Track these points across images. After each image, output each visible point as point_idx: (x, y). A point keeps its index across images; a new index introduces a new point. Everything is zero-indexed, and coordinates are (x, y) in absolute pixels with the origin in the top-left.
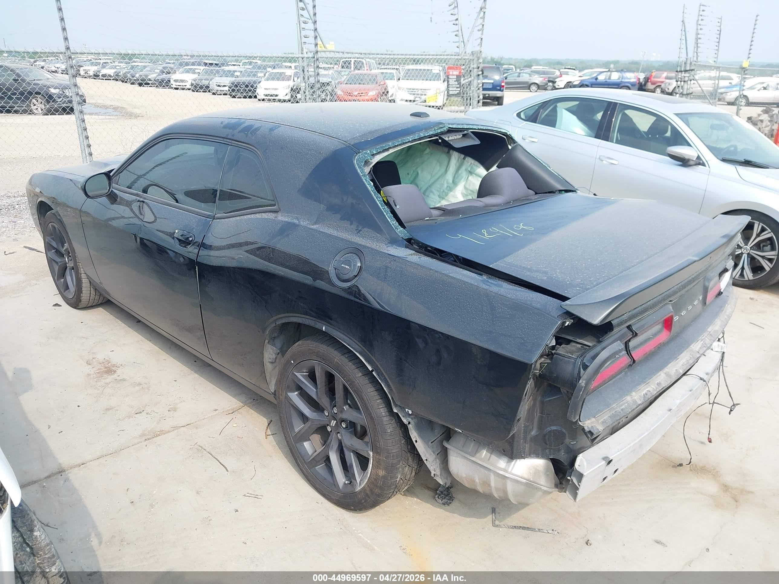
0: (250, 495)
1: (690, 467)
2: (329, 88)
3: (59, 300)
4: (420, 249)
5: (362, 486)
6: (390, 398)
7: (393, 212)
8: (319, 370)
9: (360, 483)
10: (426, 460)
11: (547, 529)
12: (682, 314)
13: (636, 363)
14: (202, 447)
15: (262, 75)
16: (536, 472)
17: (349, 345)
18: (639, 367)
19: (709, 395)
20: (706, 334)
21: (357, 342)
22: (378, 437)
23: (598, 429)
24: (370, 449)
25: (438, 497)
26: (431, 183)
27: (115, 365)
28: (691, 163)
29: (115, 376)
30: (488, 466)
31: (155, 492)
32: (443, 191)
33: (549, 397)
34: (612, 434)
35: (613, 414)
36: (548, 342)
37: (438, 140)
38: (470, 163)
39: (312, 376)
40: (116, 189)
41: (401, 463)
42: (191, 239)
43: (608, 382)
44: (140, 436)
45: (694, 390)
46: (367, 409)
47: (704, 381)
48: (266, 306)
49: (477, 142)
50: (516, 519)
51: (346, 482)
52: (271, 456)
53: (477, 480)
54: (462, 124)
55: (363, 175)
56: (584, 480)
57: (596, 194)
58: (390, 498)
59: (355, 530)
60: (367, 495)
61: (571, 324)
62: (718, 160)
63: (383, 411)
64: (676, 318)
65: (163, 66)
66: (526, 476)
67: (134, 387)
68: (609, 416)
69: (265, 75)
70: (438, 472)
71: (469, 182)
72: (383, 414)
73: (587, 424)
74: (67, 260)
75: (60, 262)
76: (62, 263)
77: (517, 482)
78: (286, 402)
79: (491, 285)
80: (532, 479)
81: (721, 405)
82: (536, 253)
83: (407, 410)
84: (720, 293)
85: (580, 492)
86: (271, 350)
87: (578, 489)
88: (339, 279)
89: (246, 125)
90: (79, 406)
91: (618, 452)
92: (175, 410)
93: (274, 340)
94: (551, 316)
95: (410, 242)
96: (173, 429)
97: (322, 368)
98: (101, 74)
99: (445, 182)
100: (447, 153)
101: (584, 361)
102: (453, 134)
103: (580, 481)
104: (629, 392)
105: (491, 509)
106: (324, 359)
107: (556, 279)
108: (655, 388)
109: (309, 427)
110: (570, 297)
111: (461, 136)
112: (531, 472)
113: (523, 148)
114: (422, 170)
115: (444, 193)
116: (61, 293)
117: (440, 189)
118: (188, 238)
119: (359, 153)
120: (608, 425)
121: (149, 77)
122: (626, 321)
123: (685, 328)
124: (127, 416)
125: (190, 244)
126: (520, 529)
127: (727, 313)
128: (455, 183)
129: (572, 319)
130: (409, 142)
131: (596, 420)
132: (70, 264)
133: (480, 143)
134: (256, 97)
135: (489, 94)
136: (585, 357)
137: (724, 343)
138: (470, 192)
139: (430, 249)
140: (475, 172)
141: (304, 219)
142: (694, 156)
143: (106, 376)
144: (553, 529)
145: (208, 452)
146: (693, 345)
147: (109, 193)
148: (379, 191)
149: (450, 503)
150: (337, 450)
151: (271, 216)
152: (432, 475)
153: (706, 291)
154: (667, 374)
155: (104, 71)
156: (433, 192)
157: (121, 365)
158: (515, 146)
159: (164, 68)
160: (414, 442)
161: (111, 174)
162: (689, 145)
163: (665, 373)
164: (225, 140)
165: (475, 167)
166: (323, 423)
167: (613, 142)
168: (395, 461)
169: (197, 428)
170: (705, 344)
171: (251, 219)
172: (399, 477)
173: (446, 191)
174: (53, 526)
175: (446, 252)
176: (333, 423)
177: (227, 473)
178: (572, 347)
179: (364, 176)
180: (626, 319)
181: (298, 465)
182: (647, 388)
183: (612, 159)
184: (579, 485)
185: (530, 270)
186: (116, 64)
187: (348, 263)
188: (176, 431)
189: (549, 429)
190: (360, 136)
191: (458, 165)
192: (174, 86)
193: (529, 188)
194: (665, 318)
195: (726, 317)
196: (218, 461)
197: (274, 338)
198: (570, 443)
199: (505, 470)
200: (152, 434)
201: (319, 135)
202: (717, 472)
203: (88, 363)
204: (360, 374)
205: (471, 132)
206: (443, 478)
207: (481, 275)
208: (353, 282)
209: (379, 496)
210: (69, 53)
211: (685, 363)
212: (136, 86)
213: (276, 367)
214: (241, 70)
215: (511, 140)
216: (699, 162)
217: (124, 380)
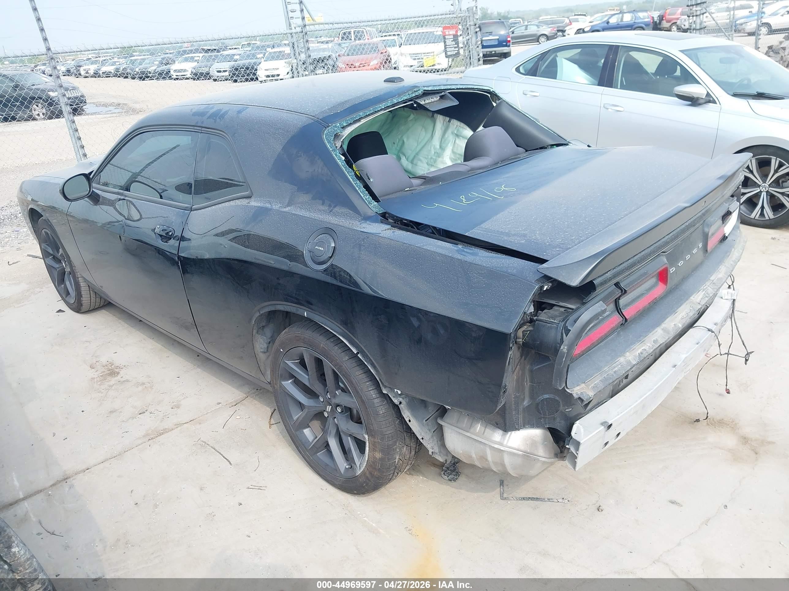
0: (254, 487)
1: (707, 421)
2: (331, 62)
3: (62, 306)
4: (395, 223)
5: (362, 470)
6: (378, 379)
7: (367, 187)
8: (308, 357)
9: (360, 466)
10: (423, 439)
11: (557, 498)
12: (679, 265)
13: (628, 321)
14: (205, 442)
15: (262, 55)
16: (533, 443)
17: (332, 330)
18: (633, 325)
19: (719, 346)
20: (708, 283)
21: (339, 326)
22: (370, 419)
23: (588, 395)
24: (365, 432)
25: (444, 474)
26: (418, 150)
27: (118, 366)
28: (701, 101)
29: (118, 378)
30: (483, 441)
31: (159, 491)
32: (431, 158)
33: (538, 365)
34: (612, 397)
35: (604, 377)
36: (527, 309)
37: (413, 105)
38: (455, 126)
39: (303, 364)
40: (97, 188)
41: (398, 443)
42: (171, 233)
43: (598, 344)
44: (144, 436)
45: (701, 342)
46: (358, 392)
47: (713, 332)
48: (248, 296)
49: (456, 103)
50: (525, 490)
51: (347, 467)
52: (274, 446)
53: (474, 456)
54: (439, 85)
55: (332, 151)
56: (581, 448)
57: (590, 145)
58: (391, 479)
59: (359, 514)
60: (367, 478)
61: (551, 288)
62: (729, 96)
63: (373, 394)
64: (672, 270)
65: (162, 57)
66: (522, 448)
67: (137, 387)
68: (600, 380)
69: (264, 55)
70: (436, 450)
71: (456, 145)
72: (373, 396)
73: (576, 391)
74: (64, 265)
75: (58, 268)
76: (60, 269)
77: (514, 454)
78: (282, 391)
79: (467, 254)
80: (529, 451)
81: (734, 355)
82: (516, 216)
83: (396, 390)
84: (724, 238)
85: (578, 461)
86: (262, 340)
87: (576, 458)
88: (313, 262)
89: (214, 110)
90: (83, 411)
91: (618, 415)
92: (178, 407)
93: (263, 329)
94: (529, 281)
95: (385, 217)
96: (176, 426)
97: (311, 355)
98: (101, 72)
99: (432, 148)
100: (432, 117)
101: (566, 325)
102: (430, 97)
103: (577, 449)
104: (622, 353)
105: (499, 481)
106: (311, 345)
107: (535, 241)
108: (651, 345)
109: (306, 414)
110: (548, 259)
111: (439, 98)
112: (528, 442)
113: (508, 104)
114: (408, 138)
115: (432, 160)
116: (63, 299)
117: (428, 156)
118: (168, 232)
119: (328, 126)
120: (600, 389)
121: (149, 70)
122: (610, 279)
123: (684, 279)
124: (131, 417)
125: (171, 239)
126: (528, 500)
127: (734, 259)
128: (442, 148)
129: (551, 282)
130: (382, 110)
131: (586, 386)
132: (68, 270)
133: (459, 103)
134: (257, 79)
135: (495, 51)
136: (568, 320)
137: (734, 290)
138: (458, 156)
139: (406, 222)
140: (462, 135)
141: (277, 202)
142: (702, 94)
143: (109, 378)
144: (563, 497)
145: (212, 447)
146: (693, 296)
147: (90, 194)
148: (351, 166)
149: (457, 479)
150: (335, 434)
151: (244, 202)
152: (430, 453)
153: (706, 238)
154: (665, 330)
155: (105, 69)
156: (420, 160)
157: (125, 366)
158: (500, 102)
159: (163, 59)
160: (408, 422)
161: (91, 177)
162: (698, 83)
163: (663, 329)
164: (196, 128)
165: (461, 129)
166: (319, 410)
167: (617, 88)
168: (390, 443)
169: (200, 423)
170: (707, 294)
171: (225, 207)
172: (397, 457)
173: (434, 157)
174: (59, 534)
175: (423, 224)
176: (329, 408)
177: (231, 466)
178: (555, 311)
179: (334, 150)
180: (610, 277)
181: (301, 453)
182: (642, 346)
183: (618, 106)
184: (577, 454)
185: (508, 234)
186: (116, 59)
187: (321, 243)
188: (180, 428)
189: (541, 398)
190: (329, 109)
191: (443, 129)
192: (175, 77)
193: (518, 146)
194: (659, 270)
195: (732, 263)
196: (222, 455)
197: (263, 327)
198: (565, 410)
199: (501, 444)
200: (156, 433)
201: (287, 113)
202: (736, 424)
203: (92, 367)
204: (347, 358)
205: (449, 93)
206: (442, 455)
207: (457, 244)
208: (328, 264)
209: (378, 478)
210: (51, 54)
211: (685, 316)
212: (137, 81)
213: (269, 356)
214: (240, 53)
215: (496, 97)
216: (710, 100)
217: (127, 381)
